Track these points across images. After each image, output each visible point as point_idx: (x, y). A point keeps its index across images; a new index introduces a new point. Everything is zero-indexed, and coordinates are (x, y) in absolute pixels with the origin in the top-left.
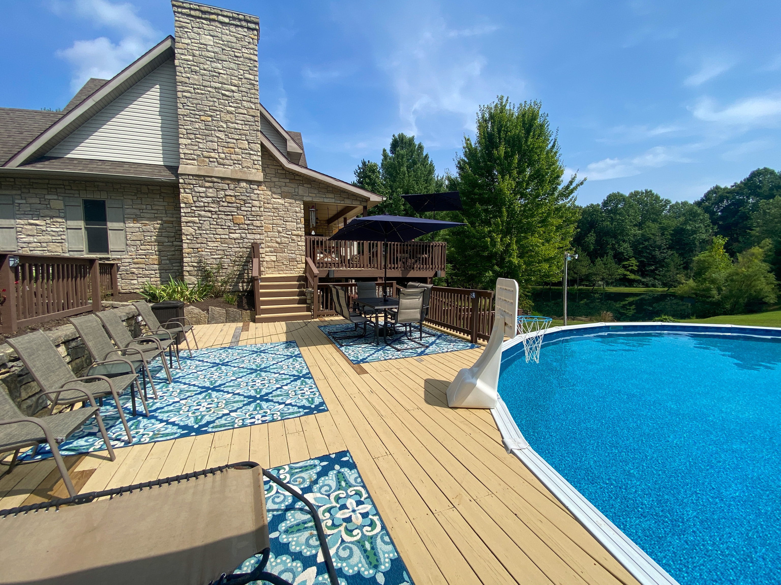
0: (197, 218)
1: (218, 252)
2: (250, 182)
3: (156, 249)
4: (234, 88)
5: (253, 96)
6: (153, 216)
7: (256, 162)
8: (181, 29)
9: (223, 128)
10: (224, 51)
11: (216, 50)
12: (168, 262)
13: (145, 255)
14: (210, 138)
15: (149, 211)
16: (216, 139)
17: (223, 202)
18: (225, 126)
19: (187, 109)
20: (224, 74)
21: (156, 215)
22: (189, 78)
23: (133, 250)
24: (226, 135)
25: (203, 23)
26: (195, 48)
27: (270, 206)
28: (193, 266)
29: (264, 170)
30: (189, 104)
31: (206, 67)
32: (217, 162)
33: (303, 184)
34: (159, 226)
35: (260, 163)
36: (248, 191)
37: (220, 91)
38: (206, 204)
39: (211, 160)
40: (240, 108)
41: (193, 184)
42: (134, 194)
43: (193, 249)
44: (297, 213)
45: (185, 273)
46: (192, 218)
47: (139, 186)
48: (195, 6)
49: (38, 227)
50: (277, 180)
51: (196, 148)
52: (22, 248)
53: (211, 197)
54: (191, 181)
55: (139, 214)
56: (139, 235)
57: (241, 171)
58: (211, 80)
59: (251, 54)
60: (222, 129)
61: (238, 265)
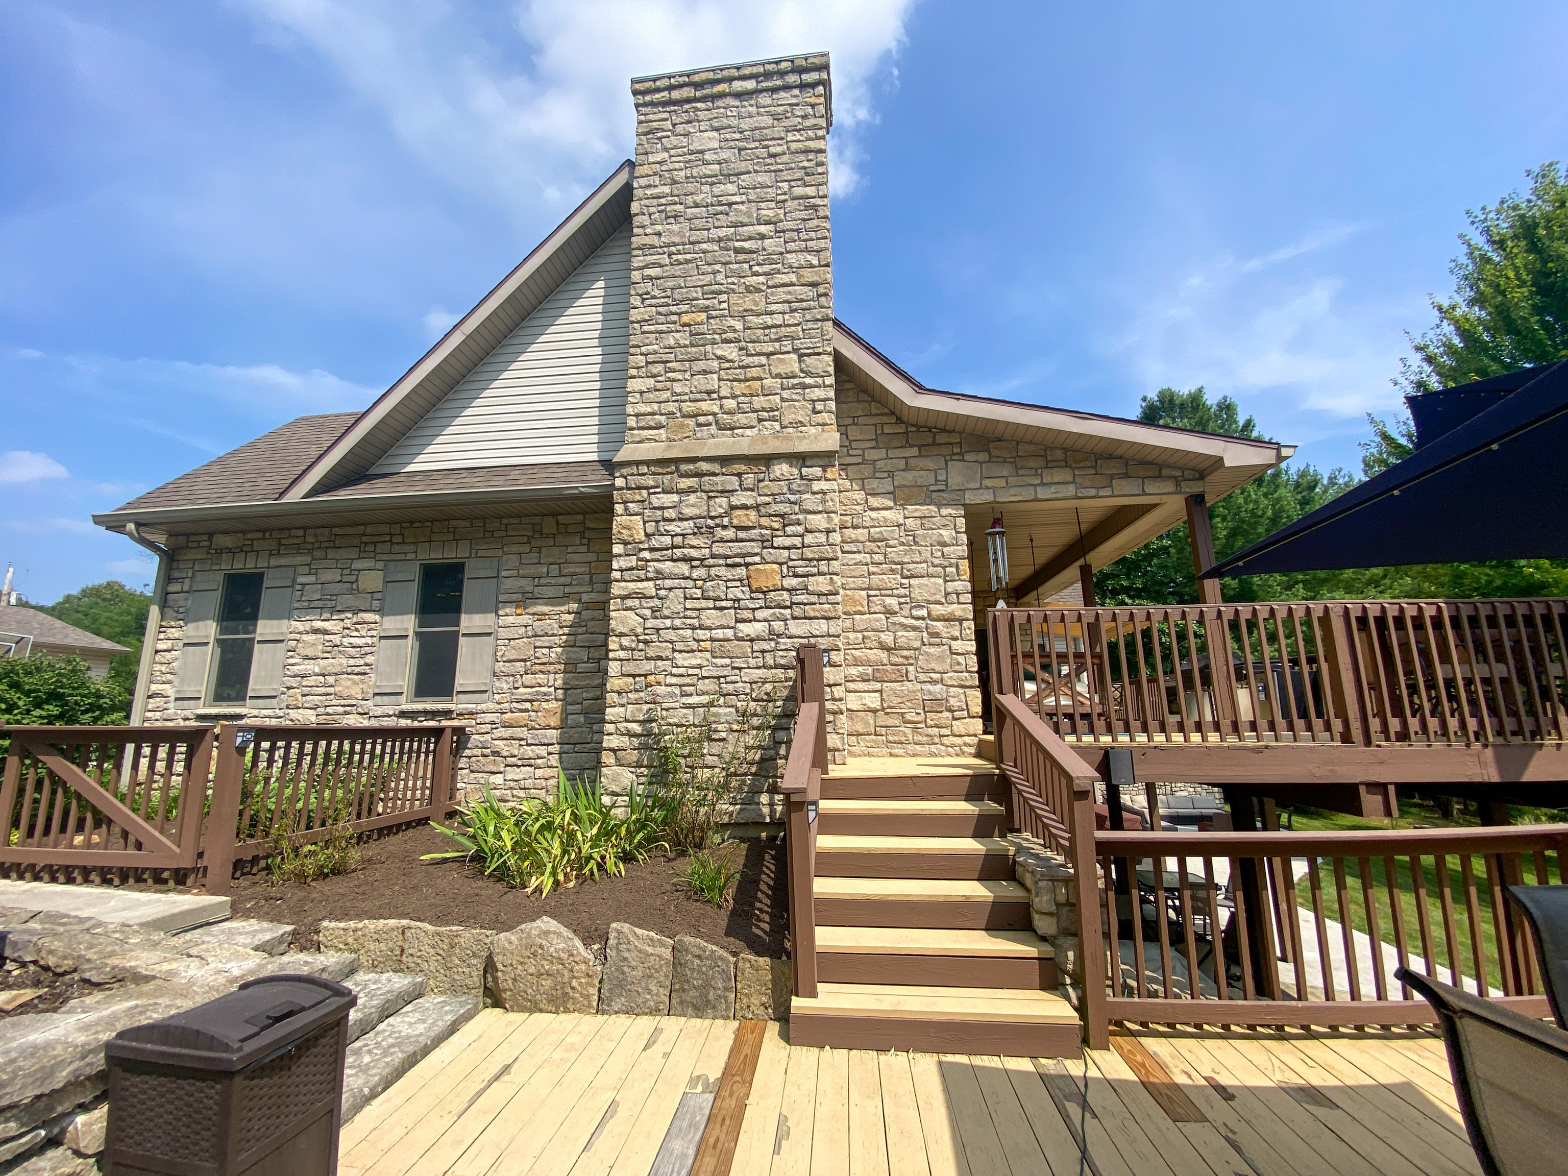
0: (651, 584)
1: (701, 685)
2: (801, 459)
3: (559, 682)
4: (763, 229)
5: (813, 235)
6: (559, 591)
7: (819, 406)
8: (650, 136)
9: (735, 331)
10: (743, 153)
11: (724, 155)
12: (582, 719)
13: (531, 701)
14: (701, 365)
15: (553, 581)
16: (715, 364)
17: (724, 527)
18: (739, 326)
19: (650, 306)
20: (742, 203)
21: (567, 590)
22: (659, 234)
23: (505, 686)
24: (741, 349)
25: (698, 109)
26: (677, 166)
27: (861, 534)
28: (630, 734)
29: (842, 427)
30: (656, 293)
31: (698, 198)
32: (717, 422)
33: (961, 454)
34: (571, 617)
35: (832, 405)
36: (794, 487)
37: (731, 244)
38: (678, 540)
39: (702, 419)
40: (779, 272)
41: (647, 488)
42: (525, 539)
43: (634, 676)
44: (944, 544)
45: (607, 758)
46: (639, 585)
47: (537, 520)
48: (680, 79)
49: (327, 637)
50: (882, 453)
51: (666, 395)
52: (289, 688)
53: (691, 518)
54: (642, 481)
55: (529, 589)
56: (523, 647)
57: (778, 437)
58: (710, 225)
59: (809, 139)
60: (731, 335)
61: (757, 728)
